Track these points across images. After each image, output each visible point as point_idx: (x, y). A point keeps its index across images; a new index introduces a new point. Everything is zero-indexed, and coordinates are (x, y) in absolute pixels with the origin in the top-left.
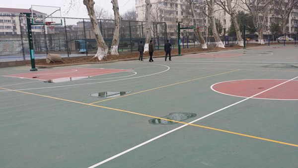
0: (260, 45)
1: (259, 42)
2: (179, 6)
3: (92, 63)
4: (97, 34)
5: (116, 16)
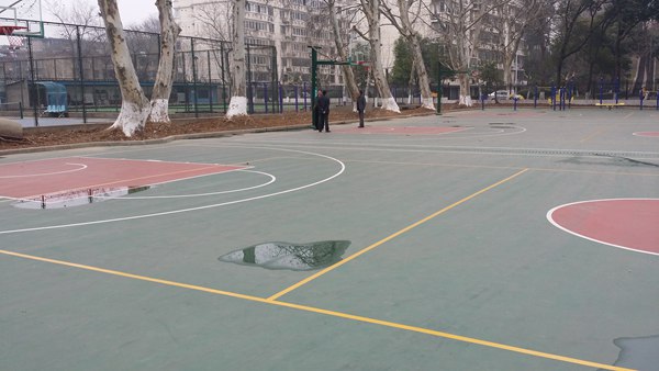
0: (463, 107)
1: (462, 102)
2: (276, 13)
3: (108, 145)
4: (122, 65)
5: (164, 24)
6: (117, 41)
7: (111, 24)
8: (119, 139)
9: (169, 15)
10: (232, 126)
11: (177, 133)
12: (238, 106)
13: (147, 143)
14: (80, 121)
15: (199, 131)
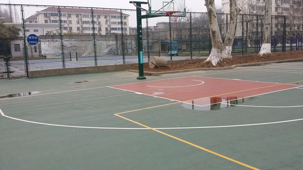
3: (205, 70)
4: (214, 30)
5: (232, 8)
6: (213, 17)
7: (211, 9)
8: (210, 67)
9: (235, 3)
10: (263, 59)
11: (236, 63)
12: (266, 48)
13: (224, 69)
14: (189, 58)
15: (247, 62)
